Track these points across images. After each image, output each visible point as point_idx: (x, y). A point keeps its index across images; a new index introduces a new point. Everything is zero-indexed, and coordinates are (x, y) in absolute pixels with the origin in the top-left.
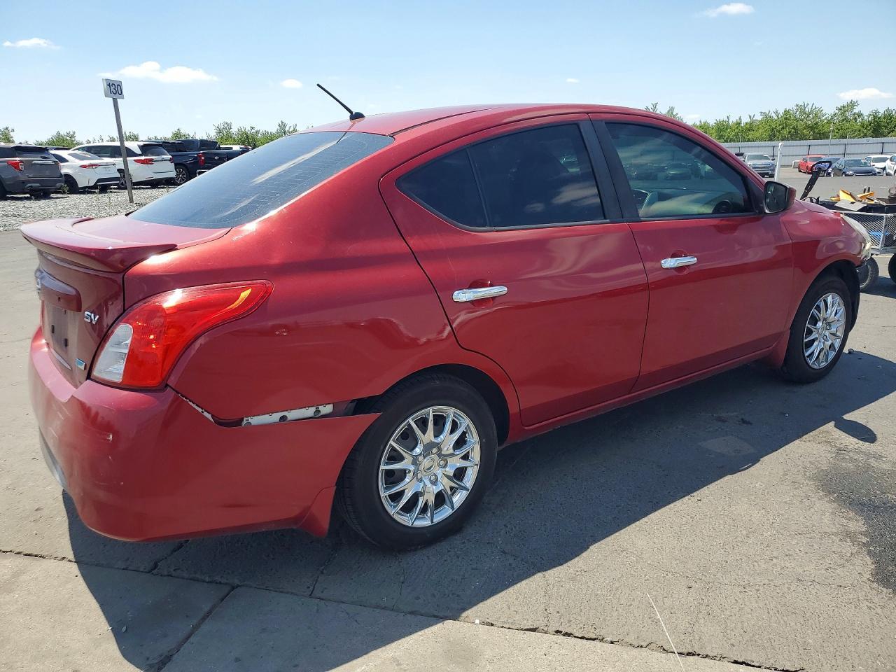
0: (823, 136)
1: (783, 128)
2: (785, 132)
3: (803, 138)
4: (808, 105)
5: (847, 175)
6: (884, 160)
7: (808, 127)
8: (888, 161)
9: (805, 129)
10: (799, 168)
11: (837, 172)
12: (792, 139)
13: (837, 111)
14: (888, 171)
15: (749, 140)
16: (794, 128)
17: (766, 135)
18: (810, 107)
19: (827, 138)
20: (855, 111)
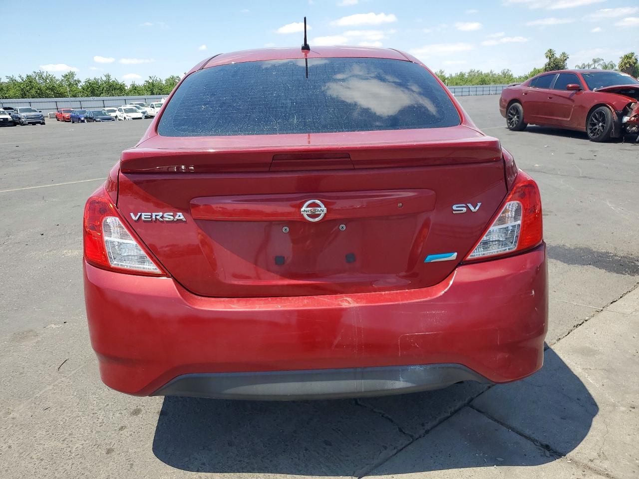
0: (61, 95)
1: (30, 89)
2: (33, 92)
3: (47, 96)
4: (43, 72)
5: (97, 121)
6: (114, 111)
7: (48, 88)
8: (117, 112)
9: (46, 90)
10: (56, 118)
11: (89, 119)
12: (40, 97)
13: (63, 78)
14: (120, 118)
15: (6, 98)
16: (38, 89)
17: (18, 94)
18: (45, 74)
19: (64, 97)
20: (75, 79)
